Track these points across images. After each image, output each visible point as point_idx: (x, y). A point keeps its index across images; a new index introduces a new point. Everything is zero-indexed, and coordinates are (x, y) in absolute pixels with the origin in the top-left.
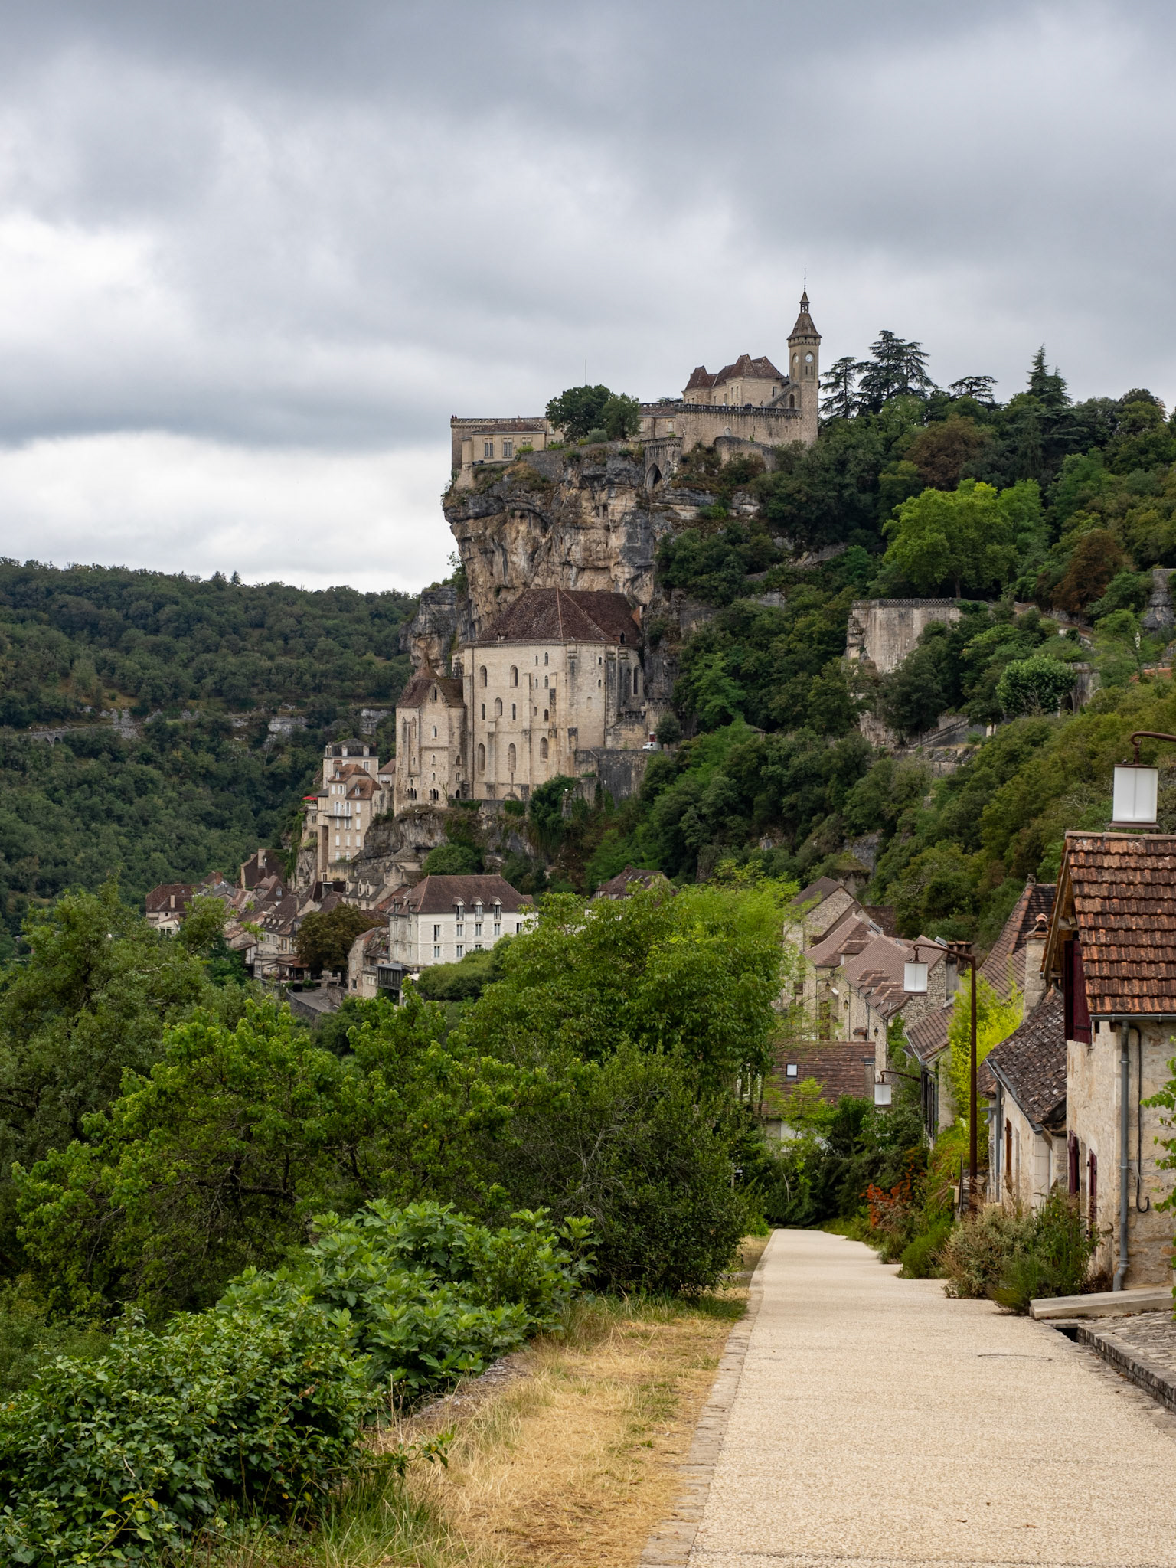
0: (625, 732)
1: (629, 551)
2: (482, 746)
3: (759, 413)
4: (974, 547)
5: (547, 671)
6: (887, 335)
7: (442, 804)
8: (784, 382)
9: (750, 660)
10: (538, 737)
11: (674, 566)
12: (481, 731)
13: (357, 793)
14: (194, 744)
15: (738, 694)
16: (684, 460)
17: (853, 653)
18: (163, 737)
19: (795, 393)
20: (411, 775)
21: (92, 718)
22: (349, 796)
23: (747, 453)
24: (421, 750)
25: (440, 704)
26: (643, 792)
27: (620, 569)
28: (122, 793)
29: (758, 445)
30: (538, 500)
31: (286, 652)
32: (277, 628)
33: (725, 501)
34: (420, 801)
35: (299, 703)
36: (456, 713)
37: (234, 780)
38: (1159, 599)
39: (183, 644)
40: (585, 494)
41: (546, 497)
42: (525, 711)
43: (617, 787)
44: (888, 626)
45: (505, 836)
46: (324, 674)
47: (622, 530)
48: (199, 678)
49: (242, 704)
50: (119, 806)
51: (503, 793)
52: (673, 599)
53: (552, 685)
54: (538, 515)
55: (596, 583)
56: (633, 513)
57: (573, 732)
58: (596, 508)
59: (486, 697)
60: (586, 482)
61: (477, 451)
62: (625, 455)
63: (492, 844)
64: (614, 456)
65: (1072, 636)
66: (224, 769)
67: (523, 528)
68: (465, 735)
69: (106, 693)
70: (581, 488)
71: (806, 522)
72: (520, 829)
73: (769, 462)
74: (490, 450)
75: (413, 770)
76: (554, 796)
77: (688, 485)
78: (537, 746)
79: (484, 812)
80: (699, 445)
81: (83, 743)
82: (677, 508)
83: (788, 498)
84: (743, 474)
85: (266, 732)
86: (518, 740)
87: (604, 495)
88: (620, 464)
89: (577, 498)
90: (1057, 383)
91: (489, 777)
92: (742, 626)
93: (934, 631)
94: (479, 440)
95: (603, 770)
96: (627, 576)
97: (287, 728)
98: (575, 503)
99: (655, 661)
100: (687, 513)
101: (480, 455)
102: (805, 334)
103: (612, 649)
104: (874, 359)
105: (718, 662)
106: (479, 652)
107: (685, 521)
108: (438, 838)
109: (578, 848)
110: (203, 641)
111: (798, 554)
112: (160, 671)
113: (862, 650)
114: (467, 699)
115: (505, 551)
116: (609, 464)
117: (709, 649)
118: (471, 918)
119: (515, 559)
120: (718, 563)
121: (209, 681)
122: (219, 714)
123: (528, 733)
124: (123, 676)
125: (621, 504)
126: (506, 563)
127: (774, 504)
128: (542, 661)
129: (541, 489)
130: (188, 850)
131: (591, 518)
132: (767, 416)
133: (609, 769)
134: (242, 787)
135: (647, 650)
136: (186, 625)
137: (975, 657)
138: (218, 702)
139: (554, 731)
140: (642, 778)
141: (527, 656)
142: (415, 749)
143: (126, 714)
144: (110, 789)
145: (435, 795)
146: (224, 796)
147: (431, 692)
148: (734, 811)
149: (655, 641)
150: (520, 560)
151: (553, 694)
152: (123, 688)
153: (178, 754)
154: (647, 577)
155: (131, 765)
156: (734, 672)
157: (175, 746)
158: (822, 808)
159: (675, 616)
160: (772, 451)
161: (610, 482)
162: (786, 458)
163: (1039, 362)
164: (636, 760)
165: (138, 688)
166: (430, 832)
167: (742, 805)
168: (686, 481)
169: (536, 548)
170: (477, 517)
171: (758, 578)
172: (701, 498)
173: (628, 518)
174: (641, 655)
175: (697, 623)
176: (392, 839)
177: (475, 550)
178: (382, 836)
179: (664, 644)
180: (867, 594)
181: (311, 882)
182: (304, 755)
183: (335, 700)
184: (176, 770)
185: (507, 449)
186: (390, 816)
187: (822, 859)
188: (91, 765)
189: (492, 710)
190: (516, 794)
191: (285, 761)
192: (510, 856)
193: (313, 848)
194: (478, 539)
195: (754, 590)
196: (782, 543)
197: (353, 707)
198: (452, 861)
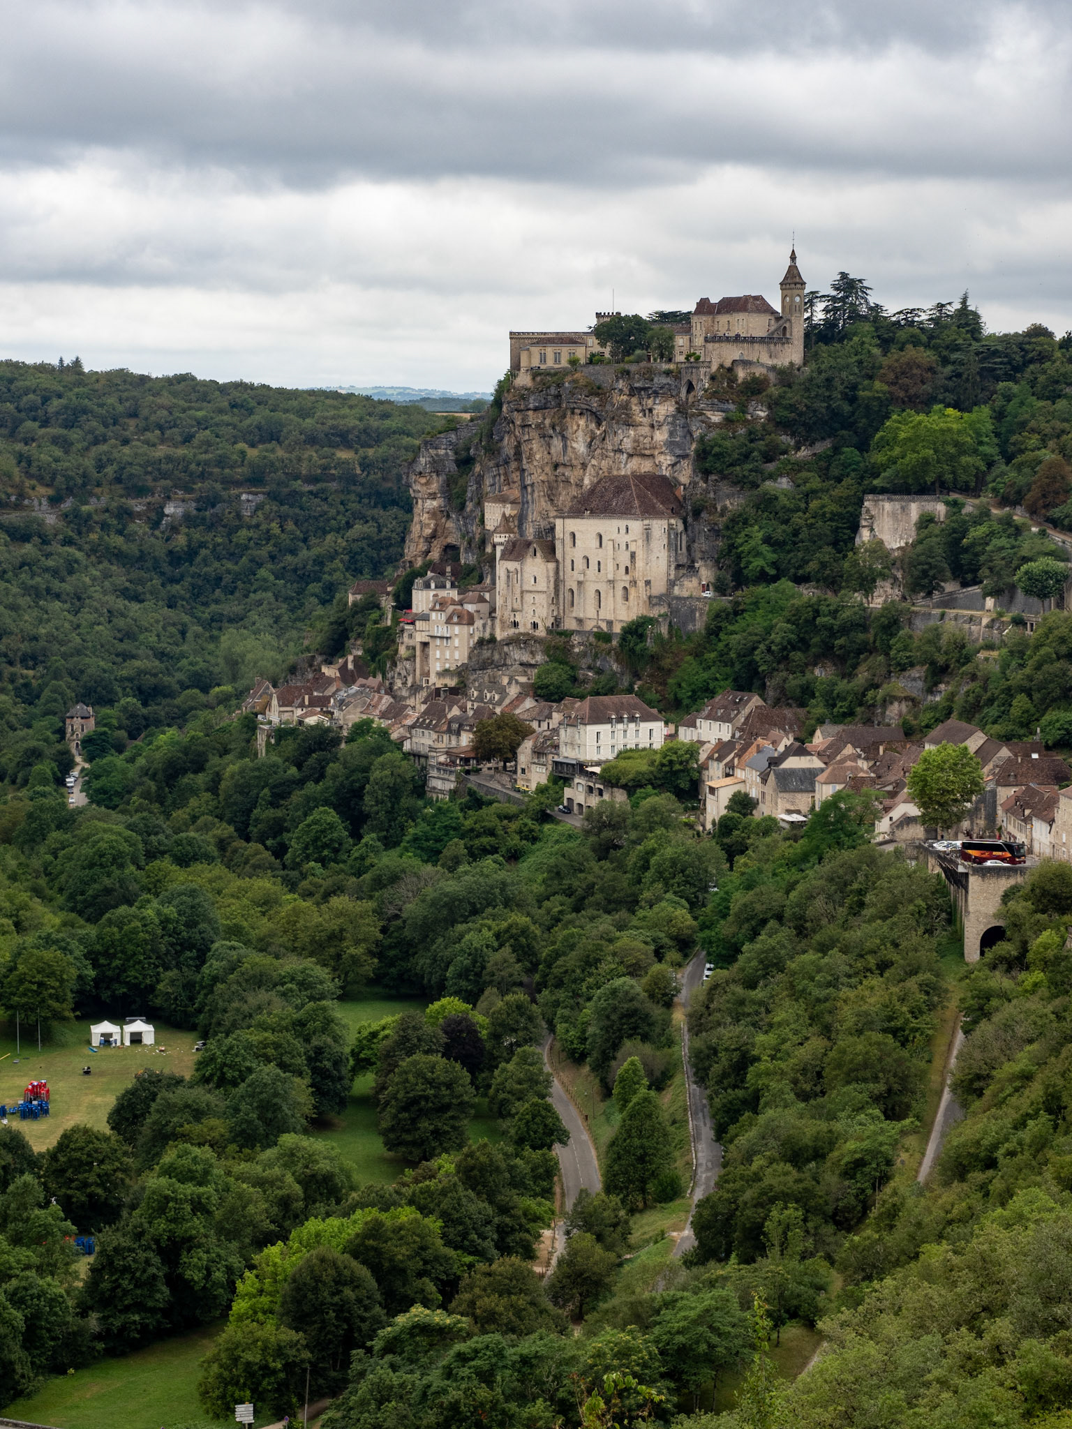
0: (687, 583)
1: (670, 444)
2: (572, 591)
3: (762, 340)
4: (952, 458)
5: (628, 538)
6: (844, 276)
7: (541, 633)
8: (778, 319)
9: (780, 531)
10: (620, 586)
11: (710, 458)
12: (571, 579)
13: (455, 619)
14: (104, 526)
15: (772, 557)
16: (713, 378)
17: (865, 535)
18: (79, 522)
19: (787, 325)
20: (513, 610)
21: (17, 506)
22: (449, 621)
23: (759, 372)
24: (522, 592)
25: (539, 559)
26: (707, 628)
27: (663, 457)
28: (55, 573)
29: (762, 365)
30: (594, 402)
31: (163, 441)
32: (153, 418)
33: (743, 409)
34: (521, 629)
35: (188, 490)
36: (551, 566)
37: (142, 557)
39: (75, 435)
40: (634, 400)
41: (601, 400)
42: (609, 568)
43: (685, 624)
44: (893, 515)
45: (596, 656)
46: (207, 463)
47: (665, 428)
48: (100, 467)
49: (140, 491)
50: (56, 585)
51: (589, 626)
52: (710, 482)
53: (632, 548)
54: (593, 413)
55: (646, 466)
56: (674, 416)
57: (648, 583)
58: (643, 411)
59: (577, 554)
60: (633, 392)
61: (532, 359)
62: (668, 373)
63: (584, 663)
64: (660, 374)
65: (1043, 533)
66: (132, 549)
67: (582, 422)
68: (558, 582)
69: (28, 483)
70: (631, 395)
71: (804, 424)
72: (609, 653)
73: (772, 377)
74: (543, 359)
75: (515, 606)
76: (640, 631)
77: (716, 396)
78: (620, 593)
79: (576, 639)
80: (721, 366)
81: (16, 529)
82: (709, 414)
83: (792, 408)
84: (755, 388)
85: (162, 515)
86: (603, 588)
87: (650, 402)
88: (664, 380)
89: (628, 403)
90: (976, 317)
91: (578, 612)
92: (767, 503)
93: (926, 521)
94: (535, 350)
95: (674, 612)
96: (669, 462)
97: (180, 511)
98: (626, 407)
99: (696, 528)
100: (716, 418)
101: (536, 363)
102: (792, 280)
103: (673, 521)
104: (834, 293)
105: (757, 534)
106: (568, 521)
107: (715, 423)
108: (539, 658)
109: (660, 669)
110: (91, 432)
111: (798, 449)
112: (69, 463)
113: (872, 530)
114: (559, 555)
115: (564, 438)
116: (656, 380)
117: (745, 522)
118: (620, 726)
119: (575, 445)
120: (746, 456)
121: (110, 470)
122: (123, 500)
123: (612, 582)
124: (40, 468)
125: (664, 409)
126: (565, 447)
127: (781, 412)
128: (623, 530)
129: (597, 395)
130: (121, 623)
131: (639, 418)
132: (768, 343)
133: (678, 610)
134: (149, 564)
135: (690, 520)
136: (73, 418)
137: (973, 545)
138: (119, 489)
139: (634, 583)
140: (705, 618)
141: (611, 527)
142: (518, 592)
143: (44, 502)
144: (47, 570)
145: (535, 626)
146: (135, 574)
147: (531, 550)
148: (794, 648)
149: (697, 513)
150: (580, 446)
151: (633, 555)
152: (40, 479)
153: (93, 537)
154: (686, 464)
155: (56, 547)
156: (767, 540)
157: (90, 530)
158: (865, 649)
159: (712, 495)
160: (773, 368)
161: (656, 393)
162: (785, 376)
163: (963, 302)
164: (699, 605)
165: (53, 479)
166: (532, 653)
167: (802, 644)
168: (715, 394)
169: (593, 438)
170: (536, 409)
171: (771, 467)
172: (726, 406)
173: (670, 419)
174: (685, 523)
175: (732, 502)
176: (496, 657)
177: (534, 434)
178: (486, 654)
179: (704, 515)
180: (874, 491)
181: (409, 684)
182: (197, 535)
183: (218, 486)
184: (94, 551)
185: (557, 358)
186: (492, 640)
187: (877, 686)
188: (28, 549)
189: (580, 564)
190: (604, 626)
191: (181, 541)
192: (599, 672)
193: (412, 658)
194: (538, 426)
195: (772, 477)
196: (786, 439)
197: (234, 492)
198: (557, 676)
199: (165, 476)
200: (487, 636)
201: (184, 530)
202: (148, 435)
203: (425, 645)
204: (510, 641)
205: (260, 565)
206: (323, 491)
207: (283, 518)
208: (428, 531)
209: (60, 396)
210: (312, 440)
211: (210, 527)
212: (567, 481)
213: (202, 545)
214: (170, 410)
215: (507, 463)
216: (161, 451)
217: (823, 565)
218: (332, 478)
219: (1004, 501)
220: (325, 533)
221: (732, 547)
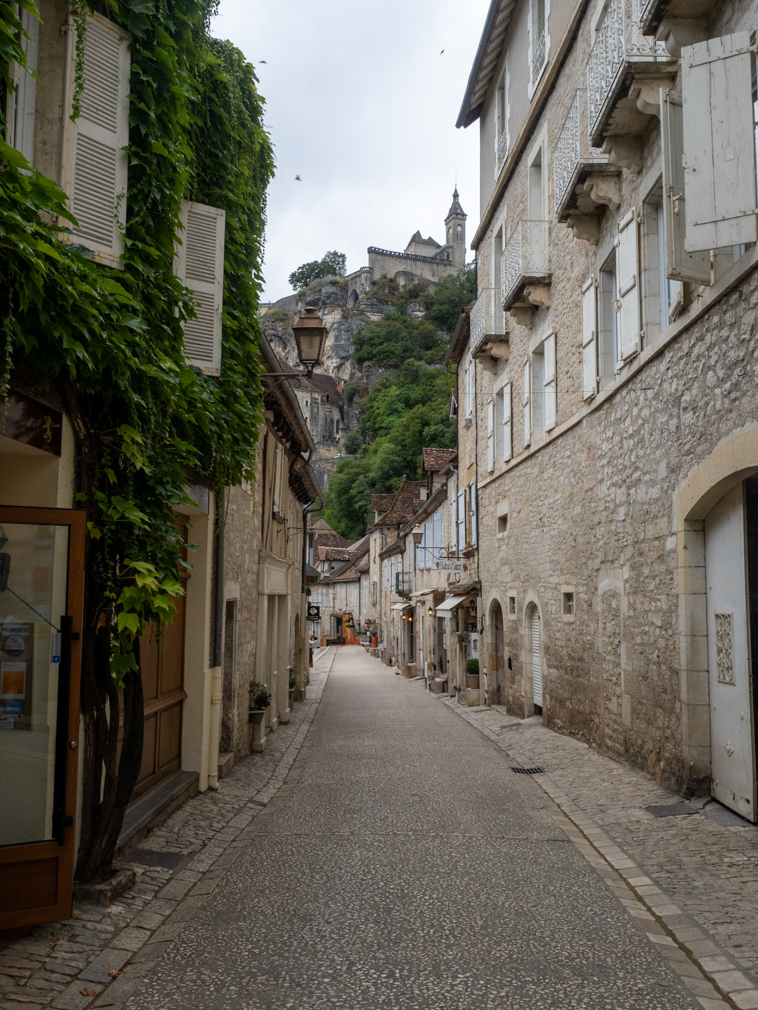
1: (336, 348)
3: (425, 260)
8: (442, 249)
16: (374, 284)
27: (330, 361)
29: (425, 279)
30: (280, 327)
47: (332, 334)
52: (364, 369)
56: (339, 323)
62: (334, 283)
80: (384, 277)
82: (368, 314)
84: (415, 293)
88: (330, 289)
96: (335, 365)
99: (351, 413)
100: (375, 318)
102: (456, 215)
103: (316, 396)
107: (374, 322)
116: (323, 291)
125: (332, 318)
129: (282, 320)
132: (431, 263)
140: (332, 479)
154: (348, 364)
159: (365, 380)
160: (434, 283)
161: (324, 303)
162: (443, 286)
164: (328, 466)
168: (375, 296)
172: (385, 307)
173: (335, 326)
174: (341, 411)
179: (356, 399)
196: (442, 335)
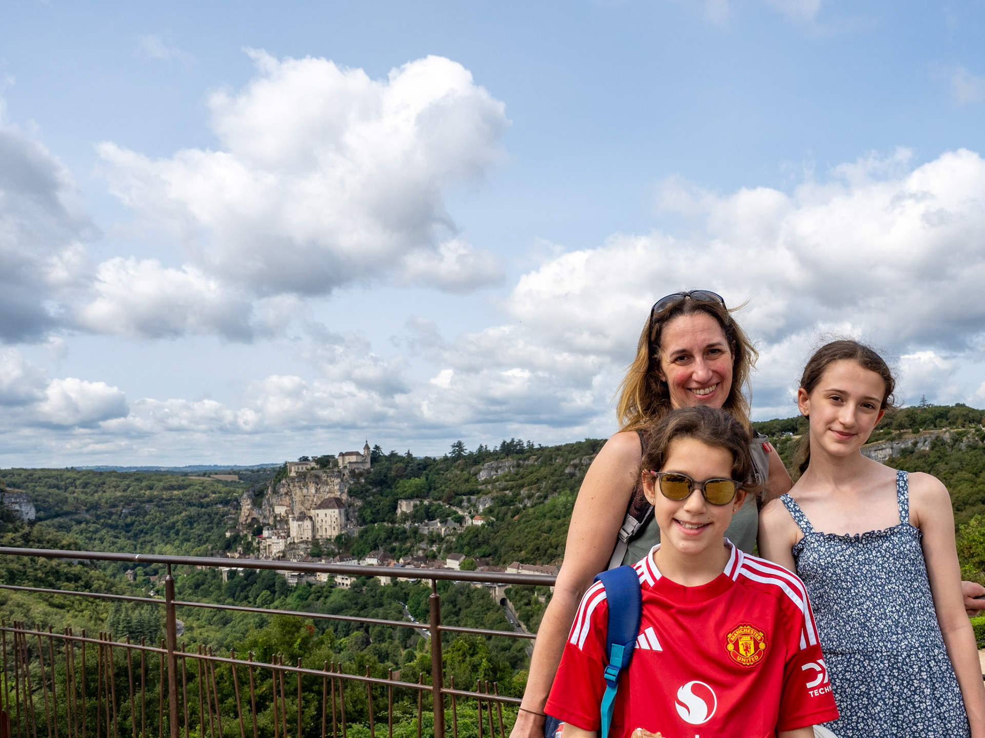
0: (350, 525)
2: (318, 528)
3: (361, 463)
4: (418, 490)
5: (334, 514)
6: (376, 446)
7: (310, 539)
9: (374, 510)
11: (352, 492)
12: (318, 526)
13: (278, 538)
15: (374, 516)
16: (349, 473)
17: (399, 510)
18: (98, 517)
19: (366, 458)
20: (300, 535)
21: (76, 513)
23: (361, 470)
24: (303, 530)
25: (308, 521)
26: (359, 536)
27: (338, 493)
30: (316, 480)
32: (112, 484)
33: (358, 480)
34: (304, 539)
35: (130, 505)
36: (312, 522)
37: (117, 526)
38: (465, 501)
40: (328, 479)
41: (318, 479)
42: (330, 521)
43: (351, 535)
44: (406, 504)
45: (327, 545)
50: (94, 536)
51: (324, 537)
52: (352, 499)
54: (317, 482)
55: (332, 495)
58: (331, 481)
59: (319, 519)
61: (295, 469)
63: (323, 547)
65: (449, 507)
67: (313, 485)
68: (314, 526)
70: (327, 477)
71: (374, 483)
72: (331, 544)
73: (364, 472)
74: (298, 469)
76: (340, 537)
78: (333, 528)
79: (320, 541)
80: (352, 469)
83: (372, 479)
84: (361, 474)
86: (327, 527)
87: (333, 479)
88: (337, 473)
90: (411, 455)
91: (320, 533)
92: (369, 503)
93: (415, 506)
94: (296, 467)
95: (348, 532)
96: (340, 494)
98: (326, 480)
100: (352, 482)
101: (297, 470)
104: (375, 450)
105: (368, 511)
106: (314, 511)
107: (351, 484)
108: (310, 546)
111: (374, 489)
113: (401, 508)
114: (314, 519)
116: (335, 474)
117: (364, 508)
119: (311, 491)
120: (362, 492)
123: (330, 526)
124: (81, 501)
126: (308, 492)
127: (369, 480)
128: (333, 512)
129: (316, 477)
131: (330, 483)
135: (345, 508)
139: (336, 525)
140: (357, 533)
141: (329, 512)
143: (84, 511)
145: (308, 538)
150: (313, 491)
151: (336, 518)
154: (345, 494)
156: (371, 512)
159: (353, 502)
161: (334, 477)
162: (368, 472)
163: (409, 452)
165: (86, 504)
166: (307, 545)
167: (389, 538)
169: (317, 488)
171: (367, 494)
172: (354, 479)
173: (339, 483)
175: (359, 503)
176: (296, 547)
177: (298, 488)
178: (292, 546)
179: (351, 507)
180: (401, 498)
181: (265, 556)
182: (134, 518)
183: (139, 503)
184: (102, 525)
185: (302, 468)
186: (294, 543)
187: (414, 547)
188: (83, 526)
189: (320, 521)
190: (328, 537)
191: (129, 520)
192: (328, 549)
193: (265, 549)
194: (299, 486)
195: (369, 497)
196: (370, 487)
197: (144, 505)
198: (316, 551)
199: (121, 501)
200: (292, 542)
201: (129, 517)
202: (111, 490)
203: (269, 545)
204: (301, 542)
205: (155, 526)
206: (172, 503)
207: (160, 512)
208: (247, 514)
209: (79, 479)
210: (164, 489)
211: (138, 515)
212: (309, 500)
213: (135, 521)
214: (117, 481)
215: (282, 495)
216: (118, 494)
217: (390, 518)
218: (174, 499)
219: (436, 500)
220: (174, 515)
221: (362, 514)
